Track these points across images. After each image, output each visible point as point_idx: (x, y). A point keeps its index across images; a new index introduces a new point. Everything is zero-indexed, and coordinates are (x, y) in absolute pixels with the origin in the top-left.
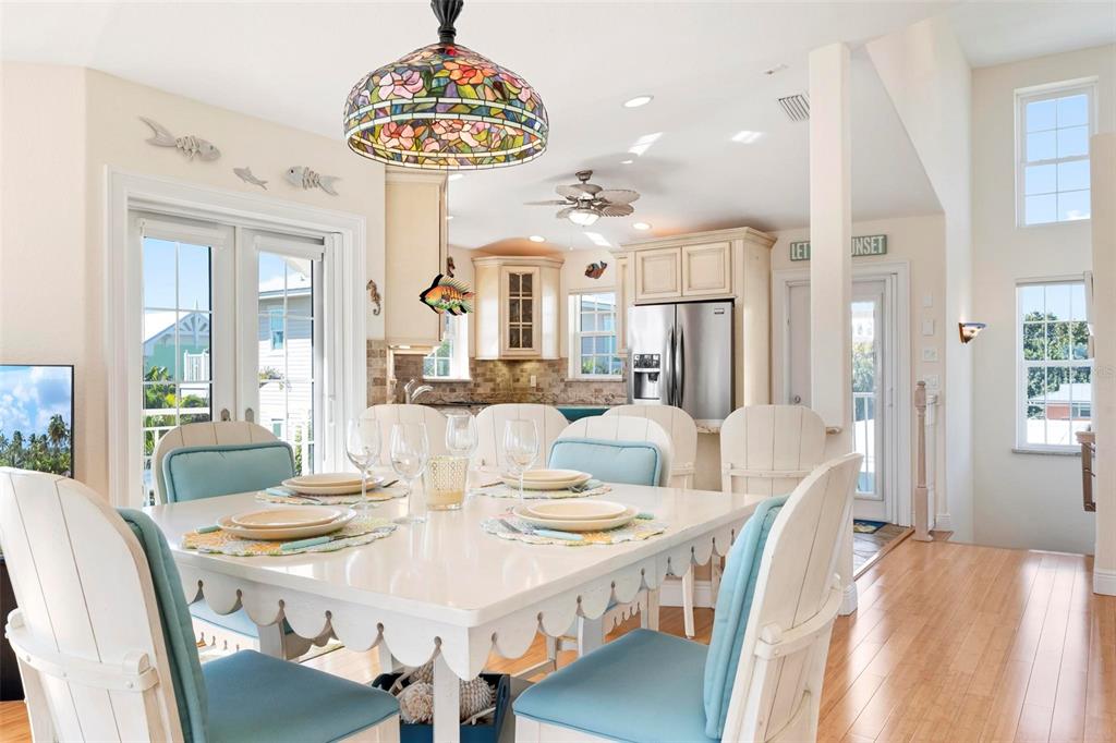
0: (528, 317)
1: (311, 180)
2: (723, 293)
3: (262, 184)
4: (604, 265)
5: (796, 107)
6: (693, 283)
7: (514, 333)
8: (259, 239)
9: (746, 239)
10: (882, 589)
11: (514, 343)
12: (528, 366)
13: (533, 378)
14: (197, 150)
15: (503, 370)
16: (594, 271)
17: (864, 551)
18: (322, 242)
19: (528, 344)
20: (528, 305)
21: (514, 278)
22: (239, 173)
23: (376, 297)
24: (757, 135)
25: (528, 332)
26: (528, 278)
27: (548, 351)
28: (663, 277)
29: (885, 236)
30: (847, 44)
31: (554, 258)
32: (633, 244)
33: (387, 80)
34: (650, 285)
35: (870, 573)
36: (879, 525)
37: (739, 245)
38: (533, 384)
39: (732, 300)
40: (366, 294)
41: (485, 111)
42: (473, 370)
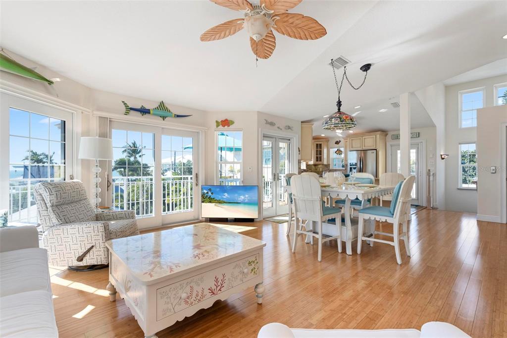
0: (320, 154)
1: (289, 128)
2: (374, 147)
3: (281, 129)
4: (340, 141)
5: (396, 105)
6: (366, 145)
7: (317, 158)
8: (280, 140)
9: (380, 135)
10: (417, 217)
11: (317, 161)
12: (319, 166)
13: (321, 169)
14: (272, 124)
15: (313, 167)
16: (337, 143)
17: (413, 211)
18: (290, 140)
19: (321, 160)
20: (321, 151)
21: (317, 145)
22: (278, 128)
23: (299, 151)
24: (386, 110)
25: (321, 158)
26: (321, 145)
27: (325, 162)
28: (357, 144)
29: (419, 133)
30: (410, 92)
31: (327, 140)
32: (350, 136)
33: (333, 119)
34: (354, 146)
35: (415, 214)
36: (417, 206)
37: (378, 136)
38: (321, 170)
39: (376, 150)
40: (298, 150)
41: (350, 124)
42: (306, 167)
